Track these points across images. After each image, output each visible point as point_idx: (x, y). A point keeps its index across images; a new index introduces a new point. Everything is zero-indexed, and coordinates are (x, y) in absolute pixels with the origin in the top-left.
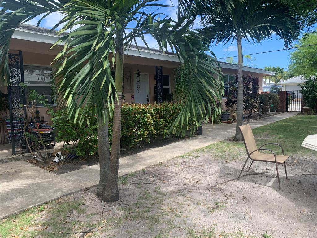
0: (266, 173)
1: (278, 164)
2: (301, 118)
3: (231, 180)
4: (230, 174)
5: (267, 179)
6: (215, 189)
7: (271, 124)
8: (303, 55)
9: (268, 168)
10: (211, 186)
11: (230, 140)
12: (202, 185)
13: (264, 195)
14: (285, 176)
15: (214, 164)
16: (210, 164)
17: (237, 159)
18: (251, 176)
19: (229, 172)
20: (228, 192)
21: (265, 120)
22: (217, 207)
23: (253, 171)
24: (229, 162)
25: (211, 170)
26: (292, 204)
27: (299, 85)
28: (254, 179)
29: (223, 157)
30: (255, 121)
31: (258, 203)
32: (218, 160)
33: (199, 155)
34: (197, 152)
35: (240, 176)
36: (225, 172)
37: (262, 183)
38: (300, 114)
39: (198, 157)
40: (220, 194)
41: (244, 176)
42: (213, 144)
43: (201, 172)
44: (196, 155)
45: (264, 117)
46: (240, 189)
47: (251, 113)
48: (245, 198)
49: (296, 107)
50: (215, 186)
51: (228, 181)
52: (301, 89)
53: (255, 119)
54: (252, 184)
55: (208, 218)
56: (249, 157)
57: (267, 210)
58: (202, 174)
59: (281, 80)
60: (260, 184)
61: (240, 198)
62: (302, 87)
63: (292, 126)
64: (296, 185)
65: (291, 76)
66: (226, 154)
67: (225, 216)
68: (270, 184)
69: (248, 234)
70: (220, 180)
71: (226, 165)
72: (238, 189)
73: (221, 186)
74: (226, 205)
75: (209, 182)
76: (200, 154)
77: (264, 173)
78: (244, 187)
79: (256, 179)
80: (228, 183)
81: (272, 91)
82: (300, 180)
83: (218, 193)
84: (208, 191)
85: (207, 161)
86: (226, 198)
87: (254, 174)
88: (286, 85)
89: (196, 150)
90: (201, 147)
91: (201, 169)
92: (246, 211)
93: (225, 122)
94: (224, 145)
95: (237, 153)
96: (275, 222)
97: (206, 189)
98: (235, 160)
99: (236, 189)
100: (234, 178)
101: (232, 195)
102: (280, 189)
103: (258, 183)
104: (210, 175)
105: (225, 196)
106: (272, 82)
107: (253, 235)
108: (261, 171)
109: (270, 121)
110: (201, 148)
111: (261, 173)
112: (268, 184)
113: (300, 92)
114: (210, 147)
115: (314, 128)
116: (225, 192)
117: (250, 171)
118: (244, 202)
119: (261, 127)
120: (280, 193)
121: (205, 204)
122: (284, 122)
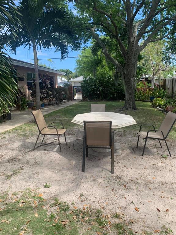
0: (54, 142)
1: (59, 135)
2: (81, 104)
3: (28, 152)
4: (28, 147)
5: (54, 146)
6: (15, 160)
7: (62, 109)
8: (83, 62)
9: (55, 139)
10: (12, 159)
11: (32, 122)
12: (4, 159)
13: (50, 157)
14: (65, 142)
15: (16, 141)
16: (13, 142)
17: (35, 135)
18: (43, 146)
19: (28, 146)
20: (24, 161)
21: (59, 106)
22: (13, 174)
23: (46, 142)
24: (29, 139)
25: (14, 146)
26: (67, 160)
27: (80, 82)
28: (45, 148)
29: (24, 135)
30: (53, 107)
31: (45, 164)
32: (20, 137)
33: (5, 136)
34: (4, 134)
35: (35, 147)
36: (25, 146)
37: (51, 149)
38: (81, 101)
39: (4, 137)
40: (18, 164)
41: (38, 147)
42: (18, 127)
43: (5, 149)
44: (2, 136)
45: (59, 104)
46: (34, 157)
47: (50, 101)
48: (36, 163)
49: (79, 96)
50: (15, 158)
51: (26, 152)
52: (81, 85)
53: (53, 106)
54: (43, 152)
55: (5, 184)
56: (40, 133)
57: (50, 168)
58: (6, 151)
59: (71, 79)
60: (49, 151)
61: (33, 163)
62: (81, 84)
63: (75, 109)
64: (71, 147)
65: (77, 76)
66: (27, 132)
67: (19, 179)
68: (55, 149)
69: (34, 188)
70: (20, 153)
71: (26, 141)
72: (33, 157)
73: (20, 157)
74: (22, 171)
75: (11, 156)
76: (7, 136)
77: (52, 143)
78: (37, 155)
79: (47, 148)
80: (26, 154)
81: (64, 86)
82: (74, 144)
83: (17, 163)
84: (9, 163)
85: (11, 140)
86: (22, 166)
87: (46, 145)
88: (74, 82)
89: (4, 132)
90: (8, 129)
91: (6, 147)
92: (36, 172)
93: (31, 109)
94: (27, 126)
95: (35, 131)
96: (54, 175)
97: (7, 161)
98: (33, 137)
99: (31, 158)
100: (31, 150)
101: (27, 162)
102: (61, 151)
103: (47, 151)
104: (12, 151)
105: (22, 164)
106: (66, 80)
107: (37, 188)
108: (51, 142)
109: (63, 107)
110: (8, 131)
111: (51, 143)
112: (54, 150)
113: (81, 87)
114: (16, 129)
115: (87, 110)
116: (22, 161)
117: (43, 142)
118: (36, 166)
119: (55, 111)
120: (61, 155)
121: (4, 174)
122: (71, 107)
